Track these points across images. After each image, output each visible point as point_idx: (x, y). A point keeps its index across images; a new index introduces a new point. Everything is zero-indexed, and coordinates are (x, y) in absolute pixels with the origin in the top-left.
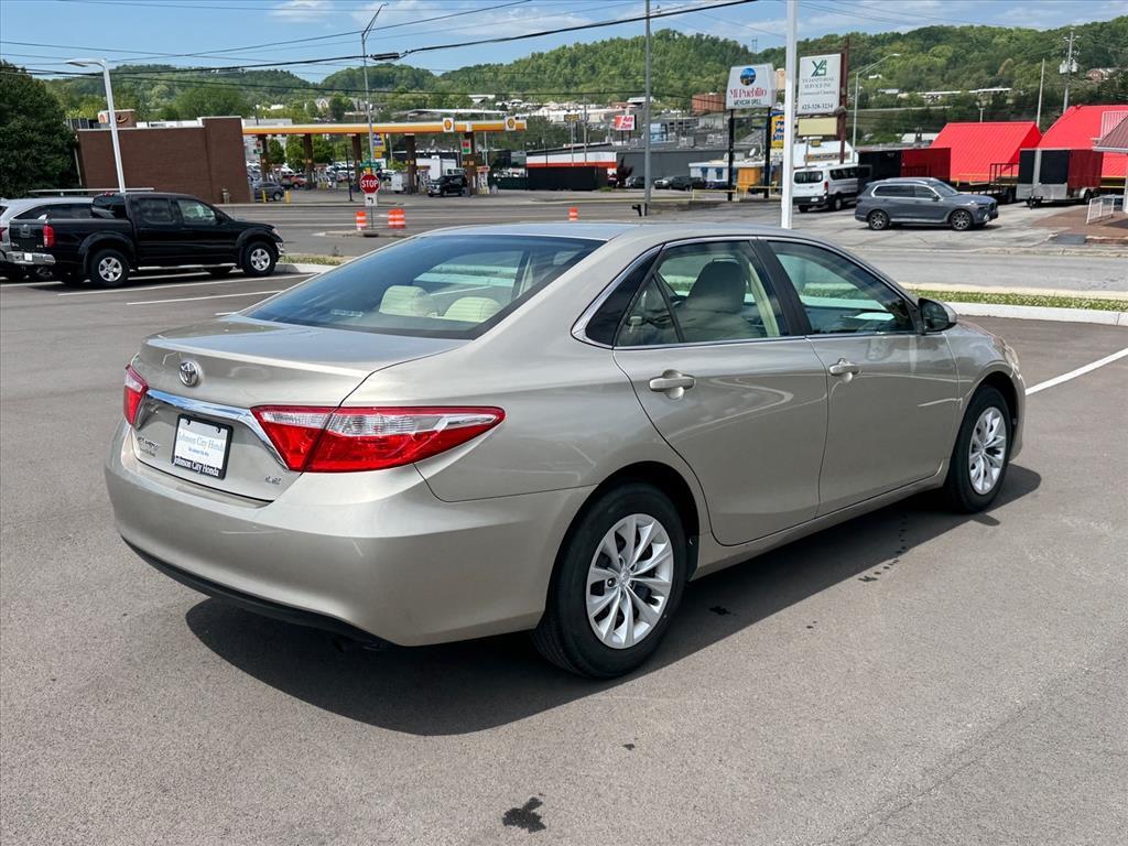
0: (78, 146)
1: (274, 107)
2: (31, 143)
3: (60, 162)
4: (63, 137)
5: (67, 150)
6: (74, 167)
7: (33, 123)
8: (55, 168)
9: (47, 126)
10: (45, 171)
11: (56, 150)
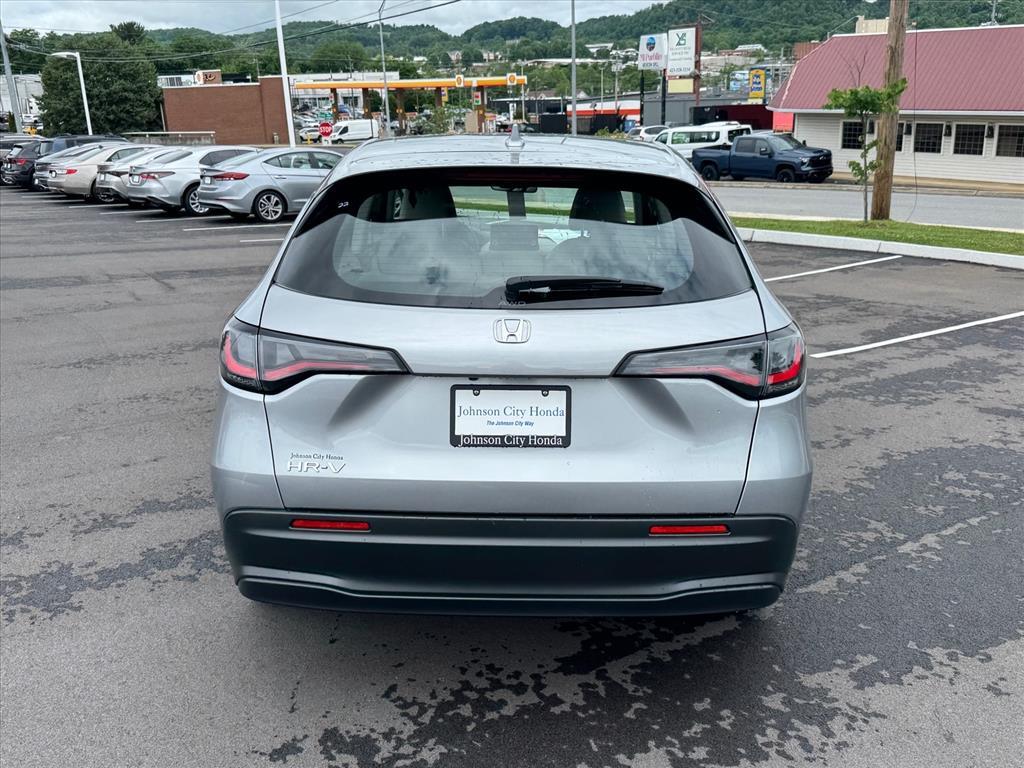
0: (163, 102)
1: (416, 59)
2: (126, 100)
3: (148, 114)
4: (151, 95)
5: (154, 105)
6: (159, 117)
7: (128, 85)
8: (143, 118)
10: (135, 120)
11: (147, 105)
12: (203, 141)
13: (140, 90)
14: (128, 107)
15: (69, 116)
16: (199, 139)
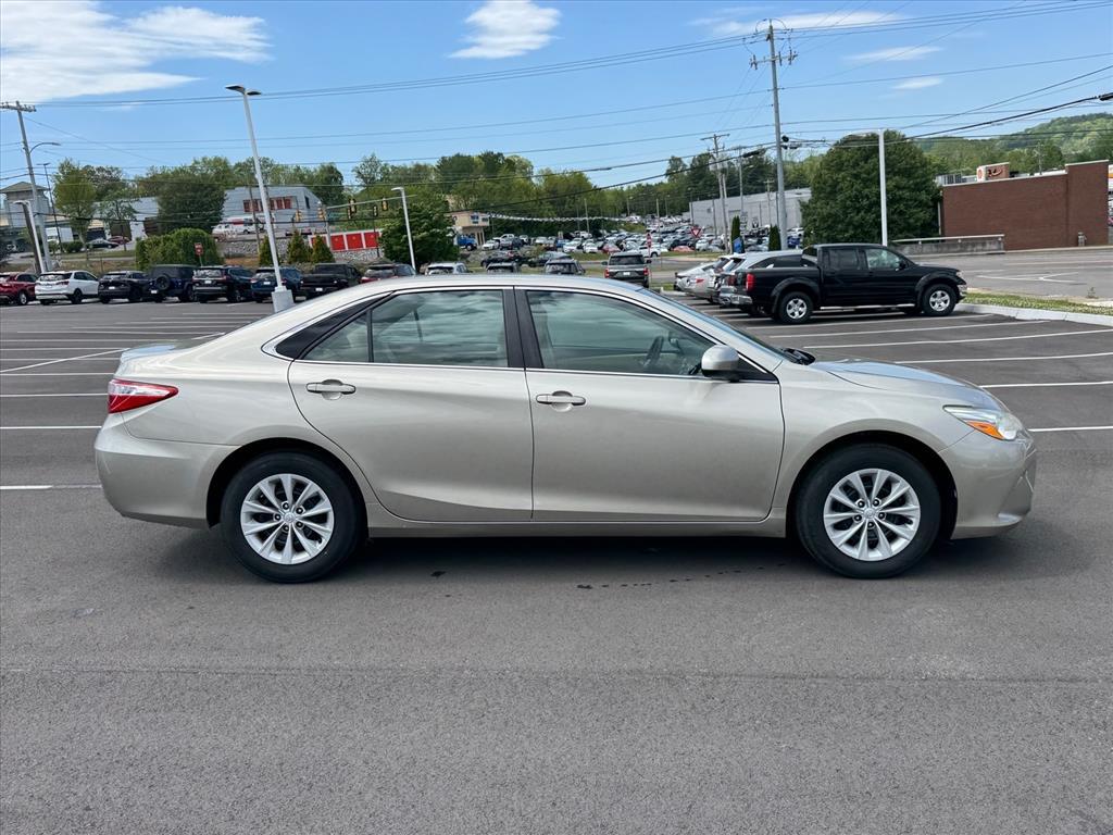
0: (941, 200)
2: (901, 199)
3: (924, 215)
4: (928, 193)
5: (931, 204)
6: (935, 218)
7: (904, 182)
8: (917, 220)
9: (916, 184)
10: (909, 224)
11: (921, 204)
12: (988, 246)
13: (918, 188)
14: (902, 207)
15: (833, 222)
16: (984, 244)
